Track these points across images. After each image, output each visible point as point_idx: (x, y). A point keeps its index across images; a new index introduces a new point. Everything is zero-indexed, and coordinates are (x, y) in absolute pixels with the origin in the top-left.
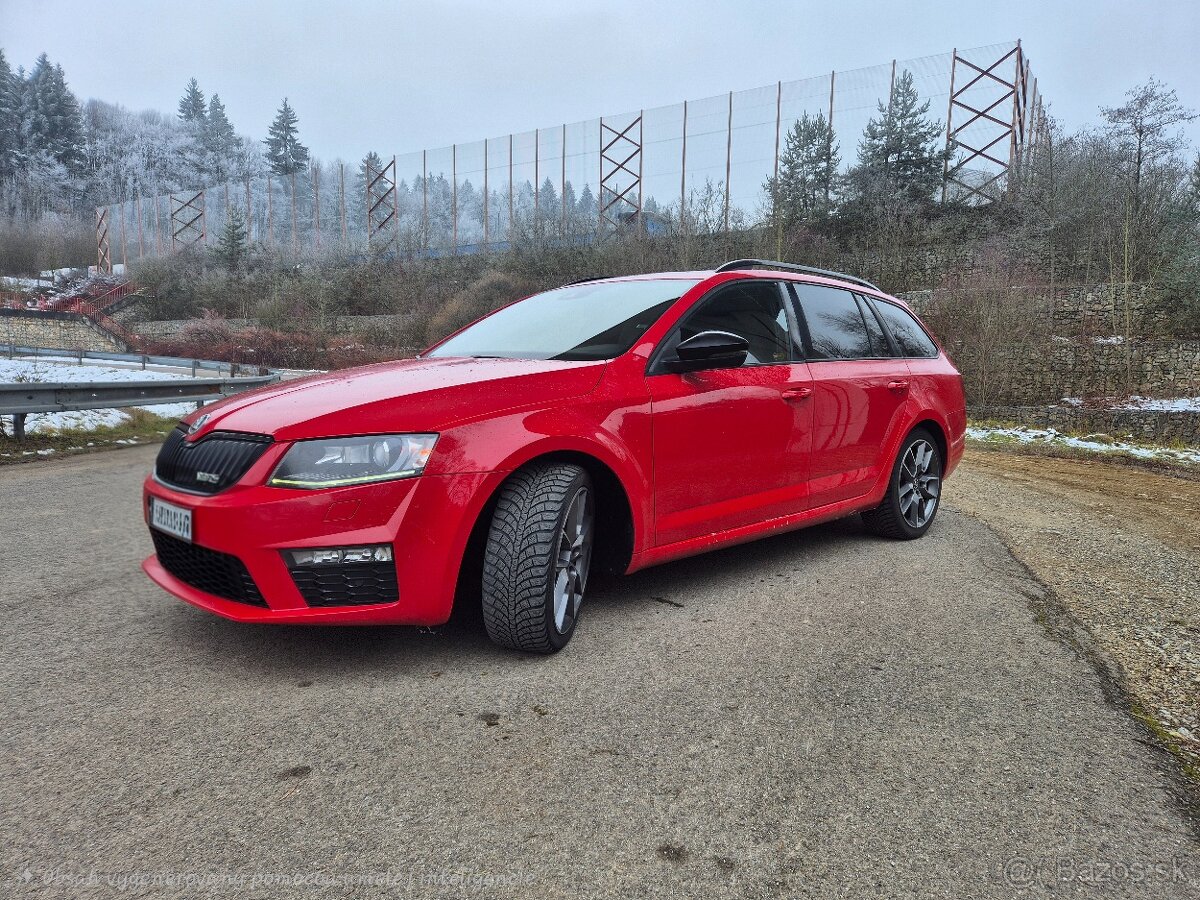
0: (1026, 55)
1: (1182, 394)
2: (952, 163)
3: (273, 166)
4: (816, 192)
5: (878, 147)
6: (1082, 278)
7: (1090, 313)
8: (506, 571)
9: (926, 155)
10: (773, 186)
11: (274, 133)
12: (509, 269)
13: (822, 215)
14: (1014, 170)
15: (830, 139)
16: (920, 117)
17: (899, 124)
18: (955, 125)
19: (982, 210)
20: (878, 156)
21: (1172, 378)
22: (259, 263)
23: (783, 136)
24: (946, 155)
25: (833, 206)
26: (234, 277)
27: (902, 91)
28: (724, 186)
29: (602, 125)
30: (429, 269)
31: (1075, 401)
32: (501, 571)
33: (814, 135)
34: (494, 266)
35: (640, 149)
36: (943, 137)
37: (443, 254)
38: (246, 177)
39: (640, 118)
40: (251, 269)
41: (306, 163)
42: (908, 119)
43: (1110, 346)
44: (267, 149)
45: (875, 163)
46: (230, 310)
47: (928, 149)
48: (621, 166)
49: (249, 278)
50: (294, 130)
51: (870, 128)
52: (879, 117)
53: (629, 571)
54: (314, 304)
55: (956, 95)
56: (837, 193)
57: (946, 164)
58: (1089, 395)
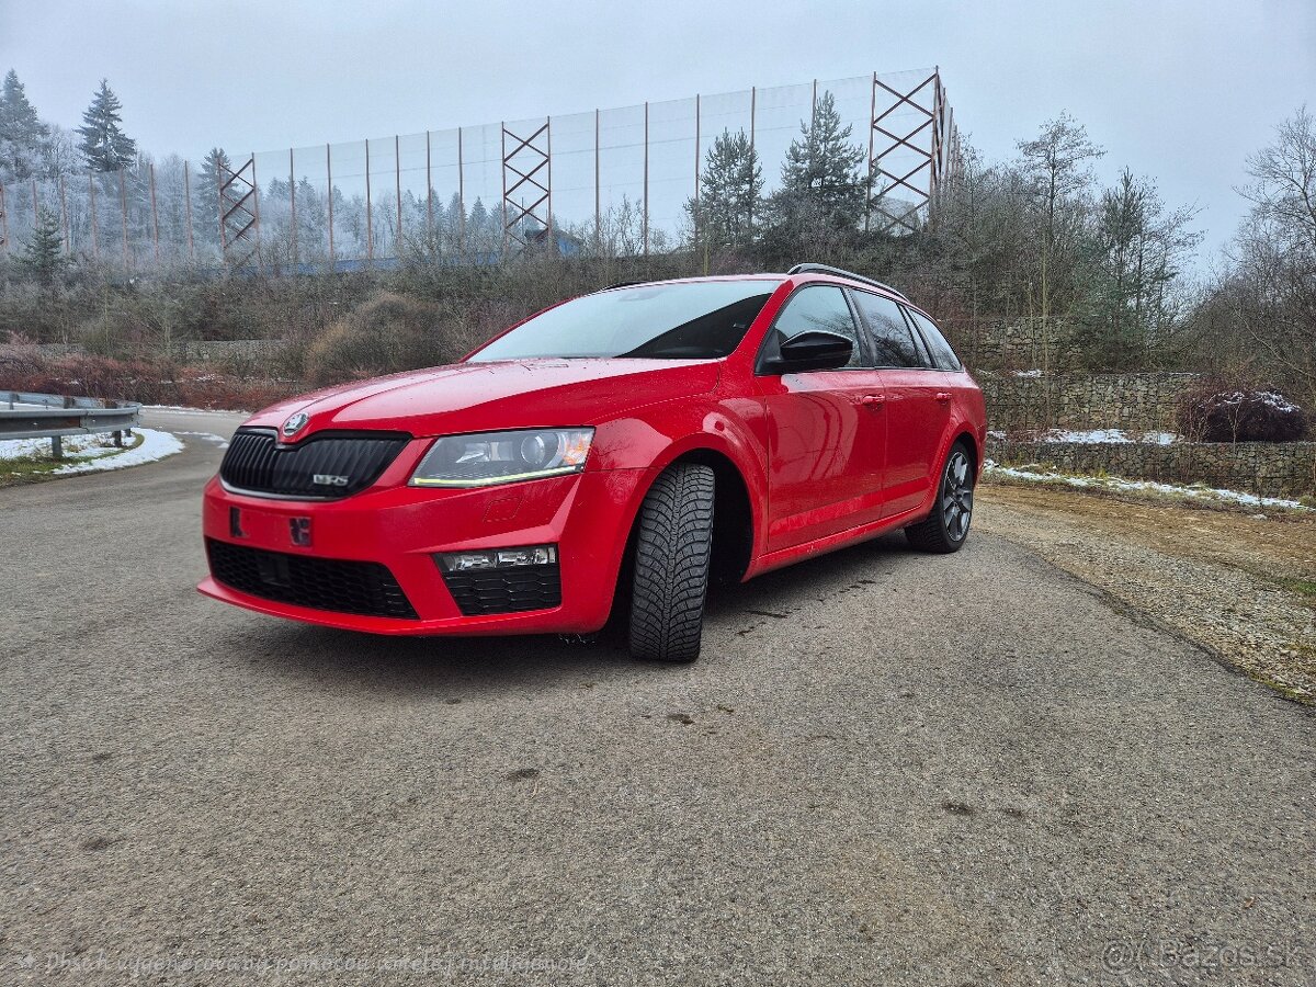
0: (944, 83)
1: (1097, 427)
2: (875, 191)
3: (89, 160)
4: (740, 216)
5: (801, 170)
6: (1002, 311)
7: (1009, 347)
8: (662, 573)
9: (849, 181)
10: (694, 207)
11: (92, 122)
12: (402, 290)
13: (746, 240)
14: (934, 200)
15: (752, 160)
16: (842, 141)
17: (822, 147)
18: (877, 151)
19: (906, 241)
20: (803, 180)
21: (1087, 410)
22: (80, 277)
23: (704, 153)
24: (869, 182)
25: (757, 231)
26: (49, 293)
27: (825, 115)
28: (642, 206)
29: (504, 130)
30: (304, 287)
31: (1001, 435)
32: (658, 573)
33: (735, 155)
34: (383, 285)
35: (548, 160)
36: (866, 162)
37: (318, 269)
38: (54, 172)
39: (547, 125)
40: (70, 284)
41: (132, 158)
42: (831, 143)
43: (1031, 379)
44: (82, 139)
45: (800, 187)
46: (45, 335)
47: (851, 175)
48: (527, 178)
49: (66, 294)
50: (115, 117)
51: (793, 150)
52: (802, 139)
53: (747, 577)
54: (156, 327)
55: (877, 121)
56: (761, 218)
57: (869, 192)
58: (1013, 428)
